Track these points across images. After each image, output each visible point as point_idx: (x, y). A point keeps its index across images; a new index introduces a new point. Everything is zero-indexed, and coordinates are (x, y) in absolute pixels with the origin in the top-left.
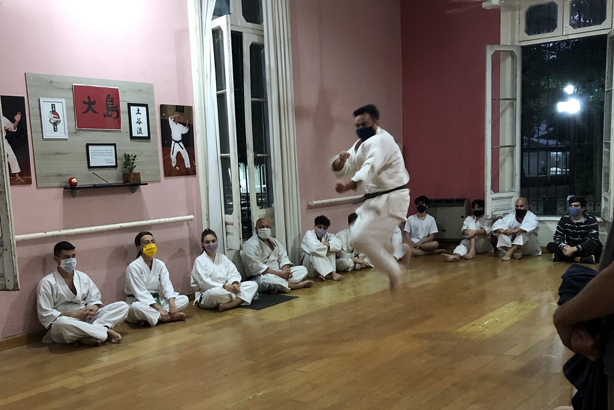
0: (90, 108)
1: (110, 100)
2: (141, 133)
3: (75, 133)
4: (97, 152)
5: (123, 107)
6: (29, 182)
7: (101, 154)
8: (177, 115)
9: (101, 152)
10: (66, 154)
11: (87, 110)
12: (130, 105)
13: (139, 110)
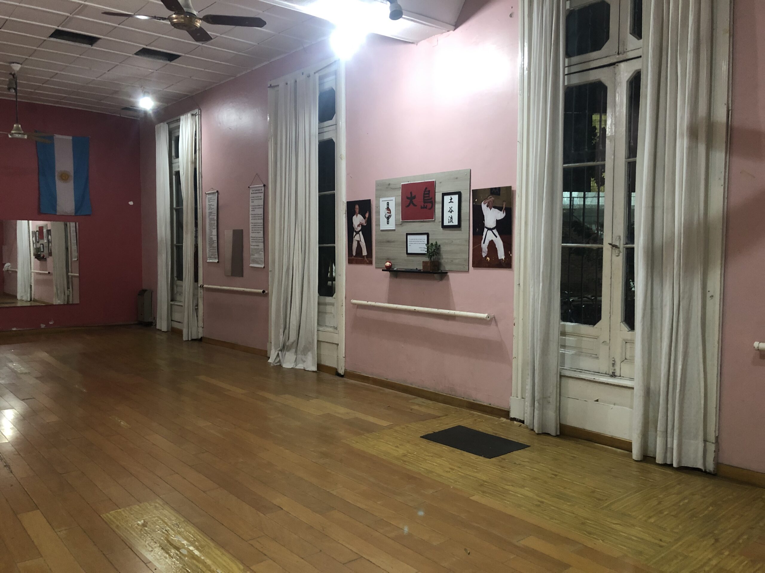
0: (411, 202)
1: (428, 192)
2: (452, 221)
3: (401, 224)
4: (414, 240)
5: (438, 197)
6: (371, 263)
7: (416, 242)
8: (491, 199)
9: (416, 240)
10: (394, 242)
11: (409, 204)
12: (444, 195)
13: (451, 199)
